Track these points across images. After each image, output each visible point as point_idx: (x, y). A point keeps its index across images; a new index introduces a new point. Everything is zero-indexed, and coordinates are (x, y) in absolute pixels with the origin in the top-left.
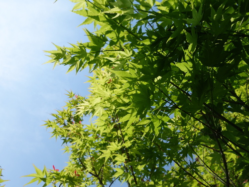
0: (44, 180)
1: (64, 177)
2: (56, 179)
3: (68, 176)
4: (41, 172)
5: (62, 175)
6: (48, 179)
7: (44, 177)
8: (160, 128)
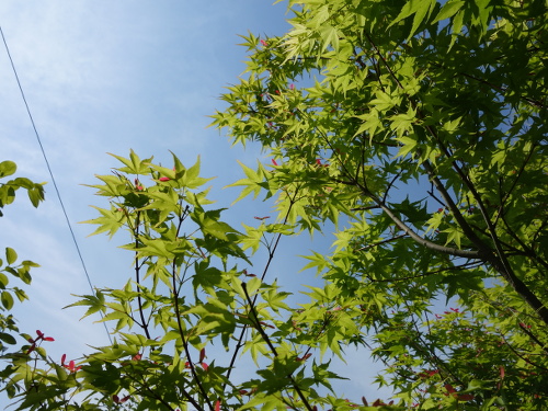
0: (265, 185)
1: (299, 174)
2: (285, 183)
3: (307, 171)
4: (255, 175)
5: (295, 172)
6: (271, 182)
7: (265, 180)
8: (491, 8)
